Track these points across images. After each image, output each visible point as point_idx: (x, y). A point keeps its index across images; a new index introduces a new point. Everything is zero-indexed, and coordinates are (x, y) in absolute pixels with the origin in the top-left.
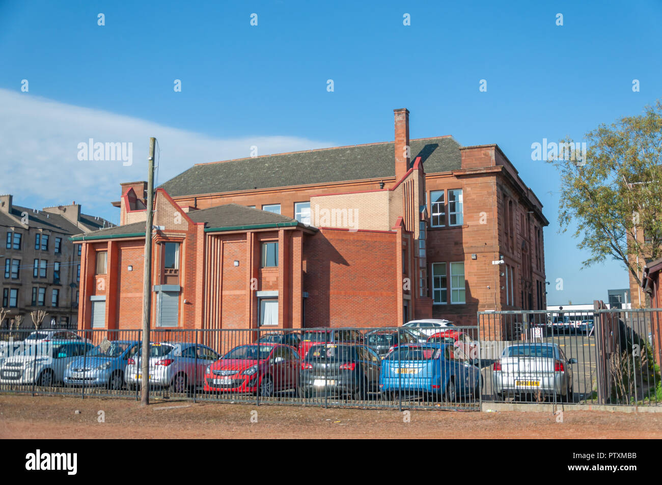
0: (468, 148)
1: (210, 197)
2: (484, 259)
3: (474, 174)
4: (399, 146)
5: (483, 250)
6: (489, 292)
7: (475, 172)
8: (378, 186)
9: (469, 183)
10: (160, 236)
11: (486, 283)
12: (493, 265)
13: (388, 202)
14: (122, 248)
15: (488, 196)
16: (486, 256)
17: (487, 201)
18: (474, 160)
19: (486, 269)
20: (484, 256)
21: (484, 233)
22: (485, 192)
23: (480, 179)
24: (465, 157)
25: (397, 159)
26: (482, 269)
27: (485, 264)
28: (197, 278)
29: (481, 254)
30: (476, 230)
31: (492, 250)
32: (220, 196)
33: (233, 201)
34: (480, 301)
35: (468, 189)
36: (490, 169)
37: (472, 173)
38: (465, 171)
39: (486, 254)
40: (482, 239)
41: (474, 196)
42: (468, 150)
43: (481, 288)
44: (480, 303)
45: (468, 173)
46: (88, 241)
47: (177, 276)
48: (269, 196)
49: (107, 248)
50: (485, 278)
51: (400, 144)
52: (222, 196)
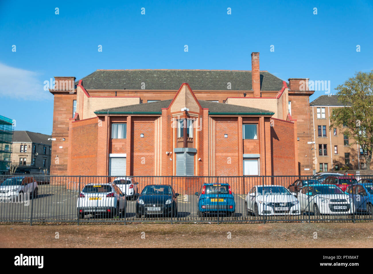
0: (295, 79)
1: (128, 92)
2: (303, 140)
3: (299, 94)
4: (255, 73)
5: (303, 135)
6: (306, 158)
7: (300, 93)
8: (242, 95)
9: (295, 98)
10: (187, 115)
11: (304, 154)
12: (308, 144)
13: (277, 105)
14: (134, 121)
15: (305, 107)
16: (304, 139)
17: (305, 109)
18: (297, 86)
19: (304, 146)
20: (303, 139)
21: (303, 127)
22: (304, 104)
23: (301, 97)
24: (293, 84)
25: (254, 81)
26: (302, 146)
27: (304, 143)
28: (204, 144)
29: (302, 138)
30: (299, 124)
31: (307, 136)
32: (135, 92)
33: (144, 96)
34: (301, 163)
35: (295, 102)
36: (308, 92)
37: (299, 93)
38: (295, 92)
39: (305, 138)
40: (302, 130)
41: (297, 106)
42: (294, 80)
43: (302, 157)
44: (301, 165)
45: (296, 93)
46: (110, 115)
47: (192, 142)
48: (171, 95)
49: (126, 121)
50: (304, 151)
51: (257, 72)
52: (137, 92)
